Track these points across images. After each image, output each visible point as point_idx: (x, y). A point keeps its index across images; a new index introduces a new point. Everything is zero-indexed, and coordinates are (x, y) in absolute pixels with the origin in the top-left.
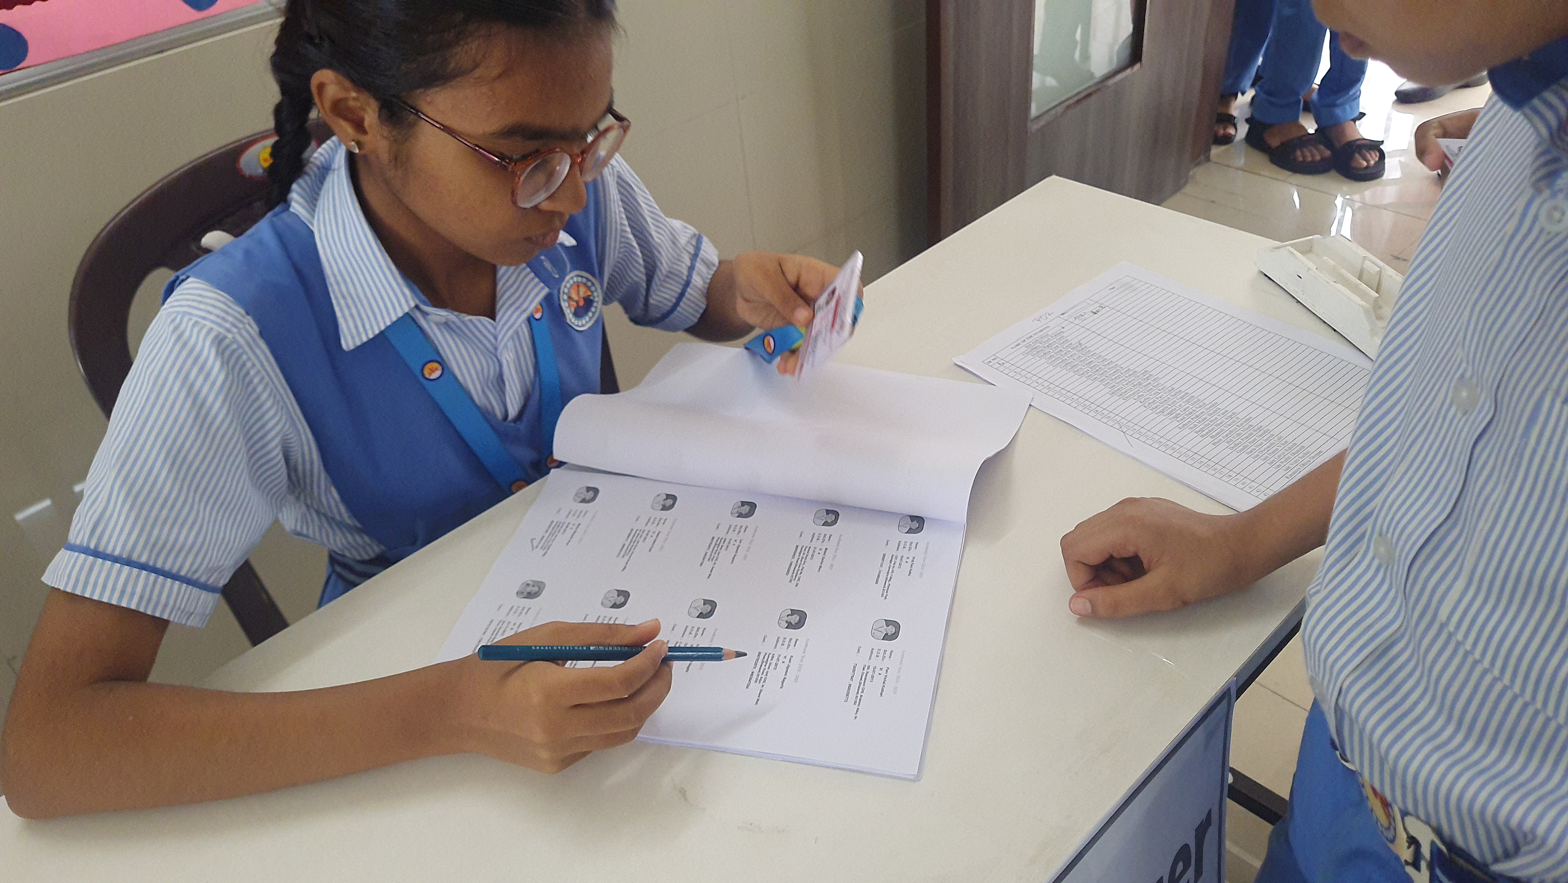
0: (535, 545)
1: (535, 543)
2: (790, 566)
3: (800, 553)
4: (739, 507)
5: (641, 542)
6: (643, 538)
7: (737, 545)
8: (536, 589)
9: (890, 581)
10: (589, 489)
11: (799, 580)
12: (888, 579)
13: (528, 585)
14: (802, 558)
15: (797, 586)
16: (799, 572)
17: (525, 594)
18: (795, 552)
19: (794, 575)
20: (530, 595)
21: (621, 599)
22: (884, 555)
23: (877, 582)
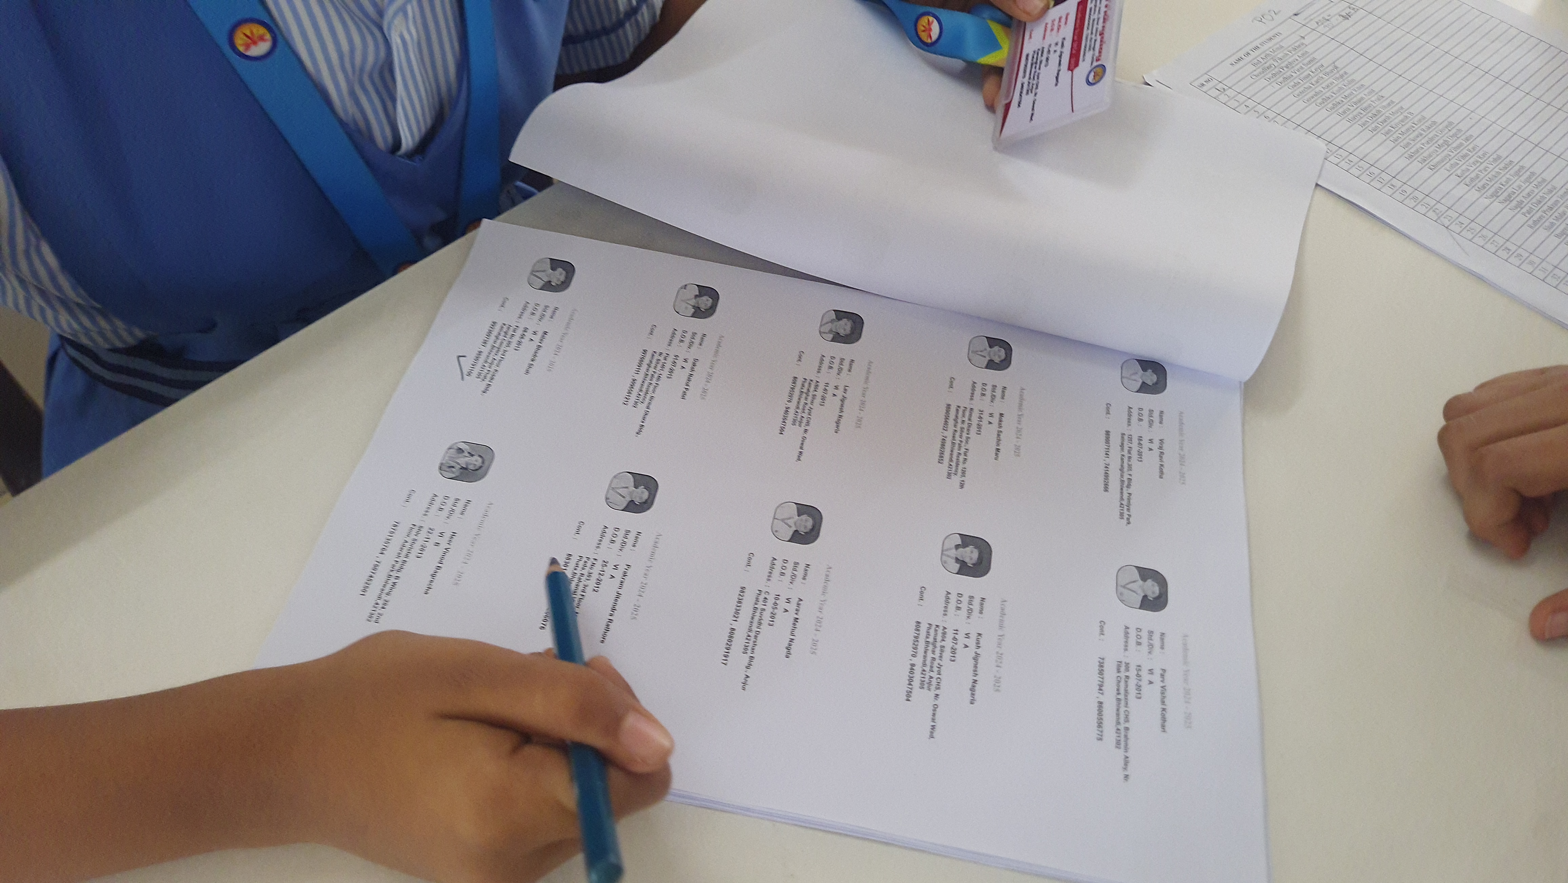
0: (465, 371)
1: (466, 364)
2: (943, 445)
3: (956, 420)
4: (832, 321)
5: (664, 377)
6: (667, 369)
7: (840, 397)
8: (476, 461)
9: (1129, 486)
10: (555, 264)
11: (964, 473)
12: (1126, 484)
13: (460, 451)
14: (962, 429)
15: (962, 486)
16: (961, 458)
17: (456, 471)
18: (947, 418)
19: (954, 464)
20: (468, 474)
21: (642, 494)
22: (1108, 433)
23: (1106, 489)
